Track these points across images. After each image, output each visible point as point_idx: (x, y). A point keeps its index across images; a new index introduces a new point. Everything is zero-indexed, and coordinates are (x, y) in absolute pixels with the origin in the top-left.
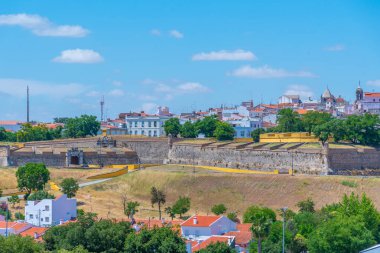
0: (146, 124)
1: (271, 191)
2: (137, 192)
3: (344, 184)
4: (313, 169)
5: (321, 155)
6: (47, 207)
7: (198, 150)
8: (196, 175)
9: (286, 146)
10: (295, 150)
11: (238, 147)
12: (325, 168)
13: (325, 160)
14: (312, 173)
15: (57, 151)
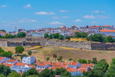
0: (37, 34)
1: (80, 54)
2: (45, 54)
3: (99, 52)
4: (87, 48)
5: (89, 44)
6: (29, 59)
7: (55, 42)
8: (59, 49)
9: (79, 42)
10: (82, 43)
11: (66, 42)
12: (90, 48)
13: (90, 46)
14: (87, 49)
15: (20, 42)
